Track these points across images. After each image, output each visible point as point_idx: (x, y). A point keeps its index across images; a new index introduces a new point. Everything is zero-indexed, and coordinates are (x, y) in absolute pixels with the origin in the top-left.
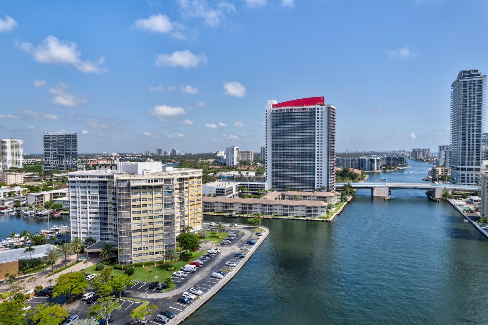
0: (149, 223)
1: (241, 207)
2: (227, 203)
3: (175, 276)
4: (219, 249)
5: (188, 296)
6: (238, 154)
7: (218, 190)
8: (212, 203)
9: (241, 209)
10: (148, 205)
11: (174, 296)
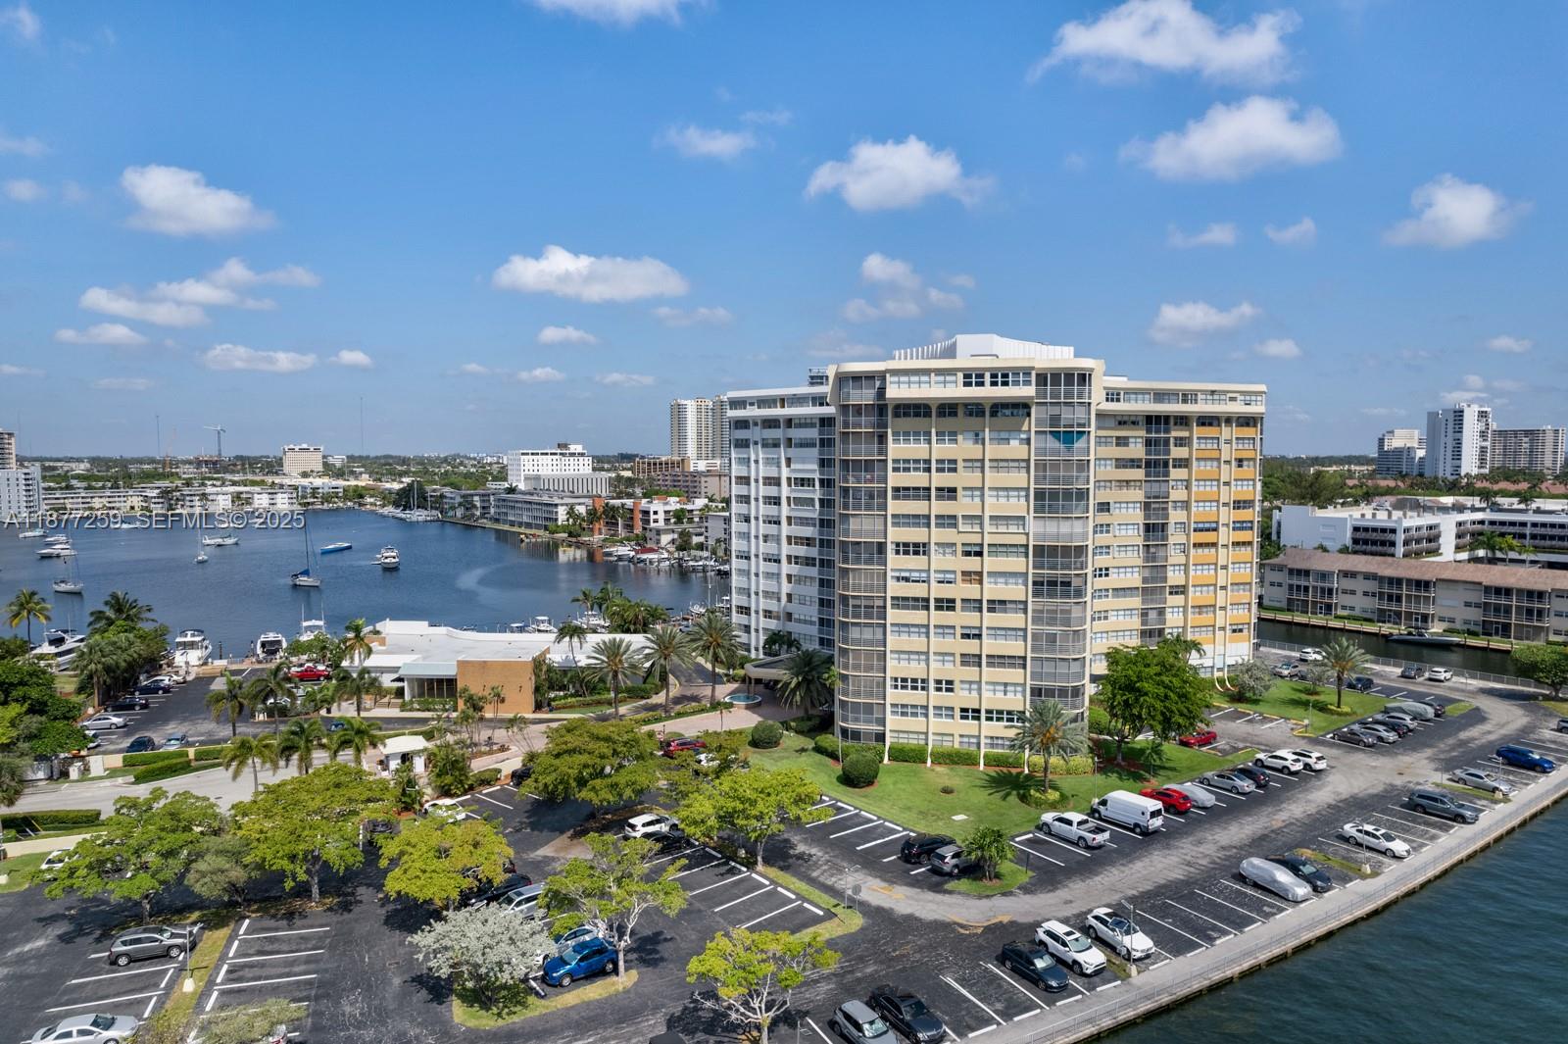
0: (964, 573)
1: (1477, 606)
2: (1399, 581)
3: (1049, 833)
4: (1315, 755)
5: (1064, 944)
6: (1483, 435)
7: (1361, 535)
8: (1324, 576)
9: (1475, 615)
10: (960, 492)
11: (1000, 926)
